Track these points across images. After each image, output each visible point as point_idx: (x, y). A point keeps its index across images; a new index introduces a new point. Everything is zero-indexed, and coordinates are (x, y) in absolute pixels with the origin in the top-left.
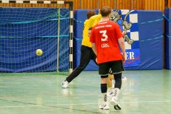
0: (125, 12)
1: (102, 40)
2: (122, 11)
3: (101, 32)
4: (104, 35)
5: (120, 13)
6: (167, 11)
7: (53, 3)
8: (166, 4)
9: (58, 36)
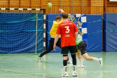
0: (78, 15)
1: (66, 32)
2: (76, 15)
5: (75, 16)
6: (105, 15)
7: (33, 10)
8: (104, 11)
9: (37, 31)
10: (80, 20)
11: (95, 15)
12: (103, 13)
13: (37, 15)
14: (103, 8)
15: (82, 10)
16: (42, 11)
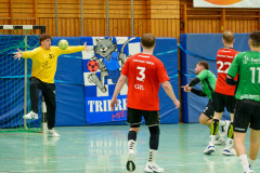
3: (139, 68)
4: (141, 73)
5: (114, 42)
6: (183, 40)
7: (16, 28)
8: (182, 29)
9: (26, 76)
10: (126, 51)
11: (161, 38)
12: (178, 35)
13: (25, 41)
14: (178, 22)
15: (130, 29)
16: (38, 31)
